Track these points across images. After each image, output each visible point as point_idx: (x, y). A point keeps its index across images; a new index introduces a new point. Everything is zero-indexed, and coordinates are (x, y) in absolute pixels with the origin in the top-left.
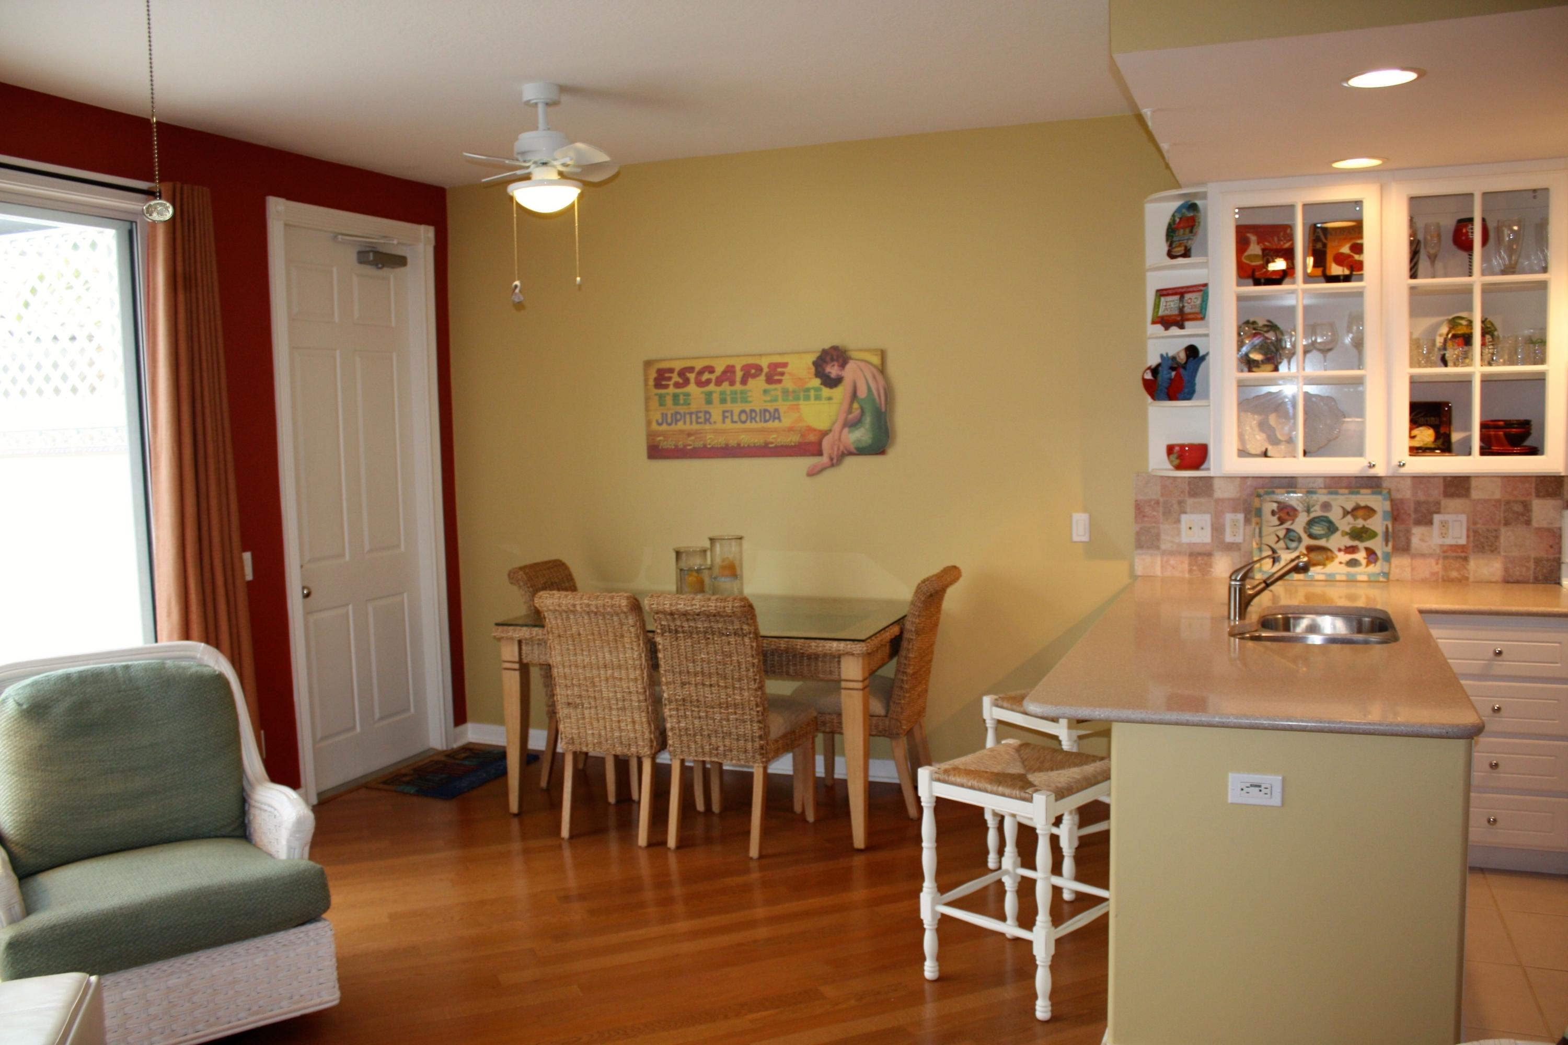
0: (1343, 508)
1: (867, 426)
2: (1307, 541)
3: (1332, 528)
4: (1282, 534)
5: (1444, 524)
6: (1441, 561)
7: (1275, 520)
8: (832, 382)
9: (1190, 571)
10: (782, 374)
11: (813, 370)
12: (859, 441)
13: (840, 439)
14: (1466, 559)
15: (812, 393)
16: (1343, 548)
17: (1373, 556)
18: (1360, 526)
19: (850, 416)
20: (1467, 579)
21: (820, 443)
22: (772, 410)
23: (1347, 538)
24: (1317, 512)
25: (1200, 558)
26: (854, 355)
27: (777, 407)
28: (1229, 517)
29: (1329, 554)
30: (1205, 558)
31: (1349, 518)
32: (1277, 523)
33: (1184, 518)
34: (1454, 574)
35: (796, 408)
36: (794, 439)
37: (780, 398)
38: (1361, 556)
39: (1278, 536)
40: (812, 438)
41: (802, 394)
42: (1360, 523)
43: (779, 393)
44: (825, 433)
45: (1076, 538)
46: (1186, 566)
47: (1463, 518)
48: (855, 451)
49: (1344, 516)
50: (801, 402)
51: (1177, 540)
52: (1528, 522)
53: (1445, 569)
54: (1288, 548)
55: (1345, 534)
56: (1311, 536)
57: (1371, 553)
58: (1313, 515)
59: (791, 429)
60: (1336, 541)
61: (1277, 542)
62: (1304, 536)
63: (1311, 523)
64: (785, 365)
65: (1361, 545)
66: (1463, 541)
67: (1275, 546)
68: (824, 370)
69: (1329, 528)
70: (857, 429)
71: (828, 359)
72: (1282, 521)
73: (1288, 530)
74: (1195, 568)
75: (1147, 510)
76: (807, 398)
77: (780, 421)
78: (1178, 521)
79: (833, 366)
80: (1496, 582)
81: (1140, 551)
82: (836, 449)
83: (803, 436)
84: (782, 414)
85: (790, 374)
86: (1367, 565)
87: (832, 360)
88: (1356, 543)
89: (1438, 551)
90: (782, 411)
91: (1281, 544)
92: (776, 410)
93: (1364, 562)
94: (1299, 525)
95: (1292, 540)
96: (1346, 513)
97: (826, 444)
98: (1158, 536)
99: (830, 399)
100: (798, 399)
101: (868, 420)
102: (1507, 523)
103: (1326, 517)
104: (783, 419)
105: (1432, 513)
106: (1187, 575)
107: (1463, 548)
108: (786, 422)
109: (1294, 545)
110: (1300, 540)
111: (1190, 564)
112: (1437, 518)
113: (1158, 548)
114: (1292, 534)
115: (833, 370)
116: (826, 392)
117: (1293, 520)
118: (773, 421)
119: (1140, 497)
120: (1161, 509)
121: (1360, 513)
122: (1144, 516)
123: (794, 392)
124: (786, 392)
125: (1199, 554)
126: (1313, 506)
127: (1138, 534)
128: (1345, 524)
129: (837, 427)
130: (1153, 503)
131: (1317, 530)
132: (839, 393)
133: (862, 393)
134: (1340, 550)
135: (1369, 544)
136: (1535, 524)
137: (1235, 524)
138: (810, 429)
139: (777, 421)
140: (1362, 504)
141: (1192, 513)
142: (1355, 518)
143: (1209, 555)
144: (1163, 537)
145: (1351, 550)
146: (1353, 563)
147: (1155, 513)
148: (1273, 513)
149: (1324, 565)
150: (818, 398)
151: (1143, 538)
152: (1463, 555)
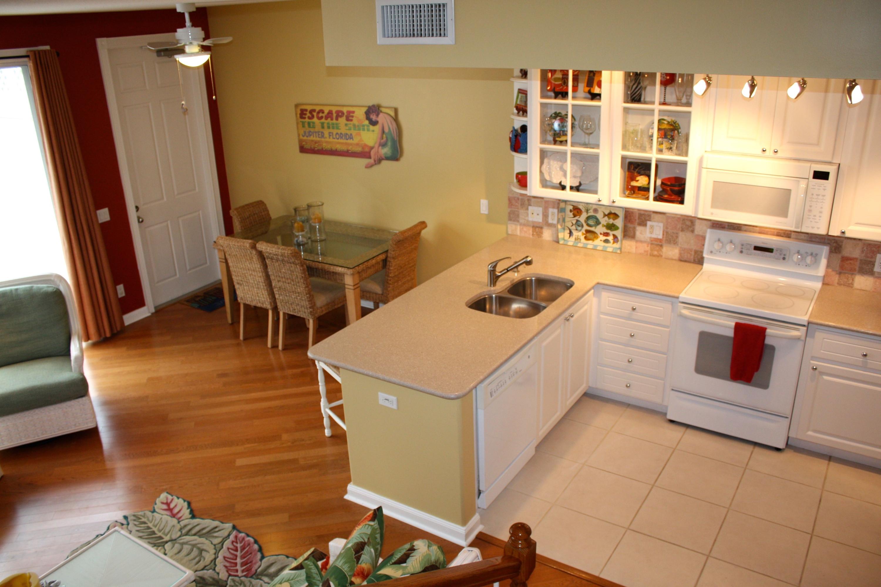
0: (604, 213)
1: (389, 147)
2: (586, 227)
3: (598, 223)
4: (574, 222)
5: (652, 227)
6: (649, 245)
7: (571, 215)
8: (374, 123)
9: (533, 235)
10: (353, 117)
11: (365, 116)
12: (386, 153)
13: (378, 152)
14: (661, 246)
15: (366, 127)
16: (602, 233)
17: (616, 239)
18: (611, 223)
19: (382, 141)
20: (661, 256)
21: (369, 153)
22: (349, 134)
23: (604, 228)
24: (591, 213)
25: (537, 229)
27: (351, 133)
28: (551, 210)
29: (596, 235)
30: (540, 229)
31: (606, 218)
32: (572, 216)
33: (530, 208)
34: (656, 253)
35: (359, 134)
36: (359, 149)
37: (352, 129)
38: (610, 238)
39: (572, 223)
40: (367, 150)
41: (361, 128)
42: (611, 221)
43: (352, 126)
44: (372, 148)
45: (482, 212)
46: (531, 232)
47: (661, 225)
48: (384, 158)
49: (604, 217)
50: (361, 132)
51: (527, 218)
52: (693, 231)
53: (652, 250)
54: (577, 230)
55: (604, 226)
56: (588, 225)
57: (615, 237)
58: (589, 214)
59: (357, 144)
60: (600, 229)
61: (572, 226)
62: (585, 225)
63: (588, 218)
64: (353, 112)
65: (611, 233)
66: (660, 237)
67: (571, 228)
68: (370, 117)
69: (596, 222)
70: (385, 147)
71: (371, 111)
72: (575, 216)
73: (577, 221)
74: (535, 233)
75: (513, 202)
76: (364, 130)
77: (353, 140)
78: (527, 209)
79: (373, 115)
80: (675, 260)
81: (509, 222)
82: (376, 156)
83: (363, 148)
84: (353, 137)
85: (356, 117)
86: (613, 243)
87: (373, 112)
88: (609, 231)
89: (649, 240)
90: (353, 135)
91: (574, 227)
92: (351, 134)
93: (612, 241)
94: (582, 218)
95: (579, 226)
96: (605, 215)
97: (372, 153)
98: (518, 216)
99: (373, 131)
100: (359, 130)
101: (389, 144)
102: (682, 230)
103: (596, 216)
104: (354, 139)
105: (647, 220)
106: (531, 236)
107: (660, 240)
108: (356, 140)
109: (579, 228)
110: (582, 226)
111: (533, 232)
112: (649, 223)
113: (518, 221)
114: (579, 223)
115: (373, 117)
116: (371, 127)
117: (580, 216)
118: (350, 139)
119: (511, 195)
120: (520, 202)
121: (612, 216)
122: (512, 205)
123: (358, 126)
124: (354, 126)
125: (537, 227)
126: (590, 210)
127: (509, 213)
128: (604, 221)
129: (377, 146)
130: (516, 199)
131: (591, 222)
132: (377, 128)
133: (386, 130)
134: (601, 234)
135: (615, 232)
136: (696, 232)
137: (553, 214)
138: (366, 145)
139: (351, 140)
140: (613, 212)
141: (534, 206)
142: (609, 218)
143: (542, 228)
144: (521, 216)
145: (606, 234)
146: (606, 241)
147: (517, 204)
148: (571, 211)
149: (593, 240)
150: (368, 130)
151: (512, 216)
152: (660, 244)
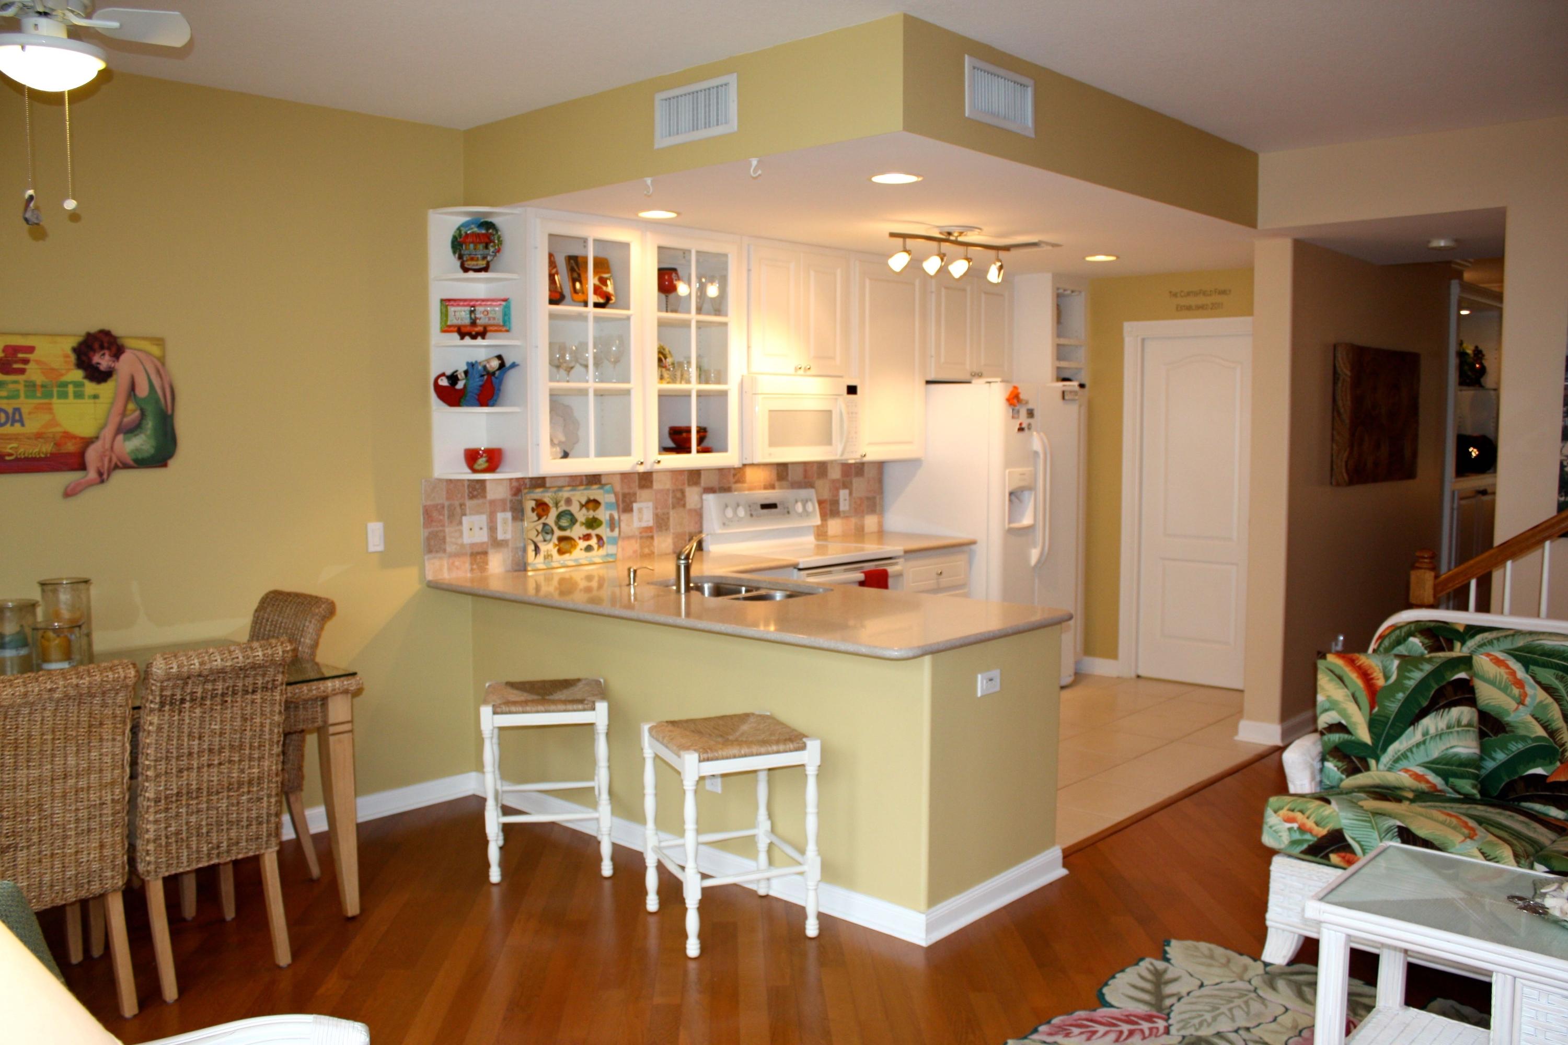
0: (580, 502)
1: (149, 432)
2: (558, 533)
3: (573, 521)
4: (540, 528)
5: (640, 510)
6: (639, 541)
7: (534, 516)
8: (99, 376)
9: (472, 570)
10: (26, 361)
11: (73, 358)
12: (137, 450)
13: (112, 448)
14: (652, 537)
15: (71, 389)
16: (581, 536)
17: (601, 542)
18: (591, 517)
19: (126, 420)
20: (653, 553)
21: (82, 454)
22: (10, 411)
23: (583, 528)
24: (563, 508)
25: (478, 557)
26: (128, 343)
27: (17, 406)
28: (500, 516)
29: (573, 542)
30: (483, 556)
31: (584, 510)
32: (536, 518)
33: (465, 519)
34: (646, 551)
35: (49, 409)
36: (46, 448)
37: (22, 394)
38: (593, 542)
39: (537, 531)
40: (70, 447)
41: (55, 390)
42: (591, 514)
43: (21, 387)
44: (88, 442)
45: (372, 549)
46: (468, 566)
47: (650, 504)
48: (132, 463)
49: (581, 509)
50: (55, 400)
51: (459, 541)
52: (684, 506)
53: (642, 547)
54: (545, 541)
55: (582, 524)
56: (561, 528)
57: (599, 538)
58: (561, 509)
59: (39, 436)
60: (578, 531)
61: (537, 535)
62: (555, 529)
63: (559, 517)
64: (31, 349)
65: (593, 533)
66: (651, 523)
67: (535, 540)
68: (90, 359)
69: (571, 520)
70: (135, 435)
71: (96, 346)
72: (540, 517)
73: (545, 525)
74: (475, 567)
75: (435, 514)
76: (63, 395)
77: (23, 425)
78: (460, 523)
79: (104, 354)
80: (669, 554)
81: (430, 556)
82: (106, 460)
83: (57, 444)
84: (25, 416)
85: (37, 362)
86: (598, 549)
87: (102, 347)
88: (589, 531)
89: (637, 533)
90: (25, 411)
91: (540, 538)
92: (17, 410)
93: (595, 546)
94: (551, 519)
95: (547, 533)
96: (582, 506)
97: (92, 456)
98: (444, 540)
99: (96, 397)
100: (50, 396)
101: (149, 424)
102: (674, 507)
103: (569, 511)
104: (26, 422)
105: (632, 502)
106: (469, 575)
107: (649, 529)
108: (32, 425)
109: (548, 537)
110: (552, 532)
111: (472, 564)
112: (635, 506)
113: (444, 551)
114: (547, 527)
115: (103, 361)
116: (90, 387)
117: (547, 515)
118: (12, 425)
119: (429, 503)
120: (446, 512)
121: (591, 505)
122: (432, 521)
123: (43, 386)
124: (31, 386)
125: (478, 553)
126: (560, 502)
127: (428, 539)
128: (582, 516)
129: (108, 433)
130: (439, 507)
131: (564, 523)
132: (106, 389)
133: (143, 390)
134: (580, 538)
135: (598, 531)
136: (688, 506)
137: (505, 522)
138: (67, 436)
139: (18, 425)
140: (592, 498)
141: (471, 514)
142: (588, 509)
143: (485, 553)
144: (448, 539)
145: (587, 537)
146: (589, 549)
147: (441, 517)
148: (533, 510)
149: (570, 552)
150: (79, 395)
151: (432, 543)
152: (650, 534)
